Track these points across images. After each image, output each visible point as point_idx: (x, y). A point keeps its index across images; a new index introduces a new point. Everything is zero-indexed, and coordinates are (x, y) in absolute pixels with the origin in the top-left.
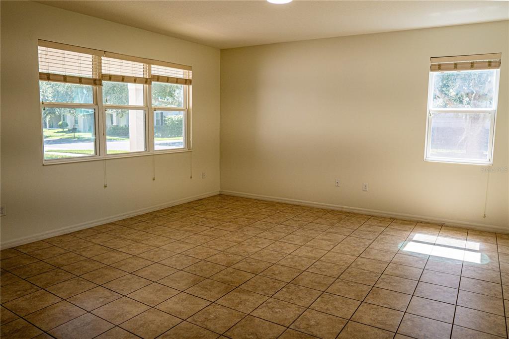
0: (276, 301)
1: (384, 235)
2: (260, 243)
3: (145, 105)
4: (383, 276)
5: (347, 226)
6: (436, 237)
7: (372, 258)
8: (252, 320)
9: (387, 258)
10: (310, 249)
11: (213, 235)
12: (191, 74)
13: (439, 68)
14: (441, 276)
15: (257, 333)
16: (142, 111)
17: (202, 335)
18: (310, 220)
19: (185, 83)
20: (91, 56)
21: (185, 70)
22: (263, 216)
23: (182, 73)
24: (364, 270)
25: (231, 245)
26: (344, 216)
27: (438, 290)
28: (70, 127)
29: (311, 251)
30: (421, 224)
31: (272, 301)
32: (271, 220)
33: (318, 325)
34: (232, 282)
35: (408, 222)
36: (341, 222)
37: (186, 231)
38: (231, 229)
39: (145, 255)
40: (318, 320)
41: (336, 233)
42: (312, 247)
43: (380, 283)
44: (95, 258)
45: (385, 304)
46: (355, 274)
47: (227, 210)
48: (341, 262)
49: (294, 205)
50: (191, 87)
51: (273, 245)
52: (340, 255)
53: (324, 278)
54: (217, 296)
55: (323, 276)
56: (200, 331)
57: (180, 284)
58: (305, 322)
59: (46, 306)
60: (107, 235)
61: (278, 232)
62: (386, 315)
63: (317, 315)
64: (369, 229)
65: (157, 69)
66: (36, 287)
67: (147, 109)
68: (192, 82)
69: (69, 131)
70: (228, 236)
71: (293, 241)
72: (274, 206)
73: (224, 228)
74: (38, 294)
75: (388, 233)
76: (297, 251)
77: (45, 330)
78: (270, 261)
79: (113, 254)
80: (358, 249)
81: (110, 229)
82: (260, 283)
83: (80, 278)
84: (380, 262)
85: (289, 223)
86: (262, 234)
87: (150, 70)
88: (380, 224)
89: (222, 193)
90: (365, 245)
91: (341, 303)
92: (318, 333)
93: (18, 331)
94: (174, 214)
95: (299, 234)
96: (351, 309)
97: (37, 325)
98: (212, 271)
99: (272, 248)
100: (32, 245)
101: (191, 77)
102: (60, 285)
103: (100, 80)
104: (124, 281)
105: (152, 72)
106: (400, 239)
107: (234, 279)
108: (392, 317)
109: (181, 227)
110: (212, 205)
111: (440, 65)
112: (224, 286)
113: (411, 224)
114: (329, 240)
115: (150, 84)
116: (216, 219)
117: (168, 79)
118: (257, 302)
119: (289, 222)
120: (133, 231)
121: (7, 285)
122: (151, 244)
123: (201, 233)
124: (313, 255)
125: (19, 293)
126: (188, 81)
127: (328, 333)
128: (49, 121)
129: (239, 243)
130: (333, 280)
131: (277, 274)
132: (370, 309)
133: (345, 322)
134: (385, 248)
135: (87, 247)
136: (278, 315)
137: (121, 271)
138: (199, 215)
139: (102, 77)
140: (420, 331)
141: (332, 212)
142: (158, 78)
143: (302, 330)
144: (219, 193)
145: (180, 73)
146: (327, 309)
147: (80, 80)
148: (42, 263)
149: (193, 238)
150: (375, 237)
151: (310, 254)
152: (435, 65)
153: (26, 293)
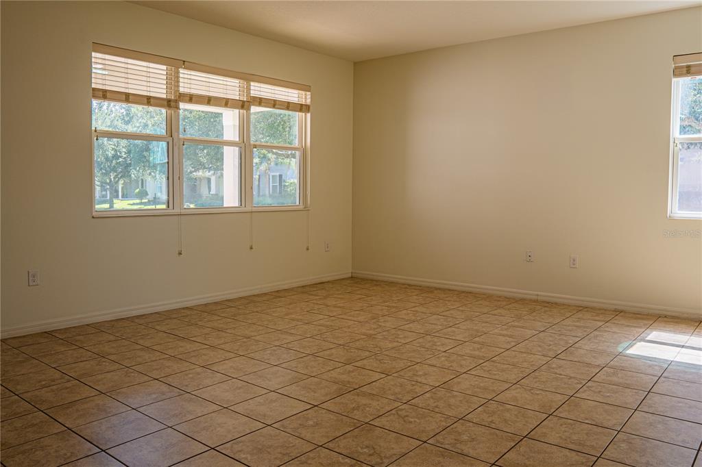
0: (413, 408)
1: (600, 331)
2: (401, 336)
3: (242, 141)
4: (590, 384)
5: (543, 319)
6: (688, 337)
7: (576, 359)
8: (371, 430)
9: (601, 361)
10: (476, 346)
11: (331, 326)
12: (309, 97)
13: (688, 71)
14: (688, 386)
15: (375, 447)
16: (237, 149)
17: (291, 445)
18: (486, 311)
19: (301, 110)
20: (164, 67)
21: (300, 92)
22: (413, 305)
23: (297, 96)
24: (561, 375)
25: (357, 338)
26: (539, 307)
27: (680, 404)
28: (150, 197)
29: (478, 349)
30: (665, 319)
31: (406, 407)
32: (424, 310)
33: (473, 441)
34: (349, 382)
35: (645, 317)
36: (534, 314)
37: (293, 320)
38: (361, 318)
39: (227, 347)
40: (475, 435)
41: (522, 327)
42: (483, 344)
43: (583, 392)
44: (155, 348)
45: (587, 419)
46: (544, 380)
47: (360, 296)
48: (525, 363)
49: (463, 292)
50: (309, 115)
51: (421, 340)
52: (525, 355)
53: (493, 383)
54: (323, 398)
55: (492, 381)
56: (290, 439)
57: (270, 383)
58: (453, 437)
59: (77, 399)
60: (179, 321)
61: (432, 324)
62: (587, 434)
63: (473, 429)
64: (578, 324)
65: (259, 89)
66: (67, 377)
67: (243, 145)
68: (311, 108)
69: (149, 203)
70: (353, 328)
71: (453, 335)
72: (432, 292)
73: (350, 318)
74: (69, 385)
75: (606, 329)
76: (457, 349)
77: (70, 426)
78: (412, 359)
79: (181, 344)
80: (554, 348)
81: (183, 314)
82: (393, 385)
83: (130, 370)
84: (588, 365)
85: (452, 314)
86: (407, 326)
87: (249, 89)
88: (597, 318)
89: (354, 275)
90: (567, 343)
91: (515, 415)
92: (471, 451)
93: (33, 425)
94: (279, 299)
95: (464, 327)
96: (530, 424)
97: (60, 420)
98: (322, 368)
99: (419, 343)
100: (73, 330)
101: (309, 102)
102: (100, 377)
103: (176, 101)
104: (191, 376)
105: (252, 92)
106: (626, 337)
107: (353, 378)
108: (595, 437)
109: (287, 315)
110: (338, 290)
111: (688, 67)
112: (335, 387)
113: (648, 319)
114: (511, 336)
115: (249, 109)
116: (340, 307)
117: (274, 104)
118: (382, 408)
119: (451, 312)
120: (216, 318)
121: (30, 373)
122: (239, 334)
123: (314, 323)
124: (481, 354)
125: (44, 383)
126: (304, 107)
127: (487, 452)
128: (122, 188)
129: (370, 336)
130: (507, 386)
131: (420, 376)
132: (561, 425)
133: (517, 439)
134: (600, 348)
135: (148, 335)
136: (412, 426)
137: (189, 364)
138: (315, 302)
139: (179, 97)
140: (640, 456)
141: (522, 301)
142: (260, 101)
143: (447, 447)
144: (350, 275)
145: (293, 95)
146: (491, 422)
147: (149, 101)
148: (81, 350)
149: (302, 328)
150: (585, 334)
151: (477, 353)
152: (682, 67)
153: (53, 383)
